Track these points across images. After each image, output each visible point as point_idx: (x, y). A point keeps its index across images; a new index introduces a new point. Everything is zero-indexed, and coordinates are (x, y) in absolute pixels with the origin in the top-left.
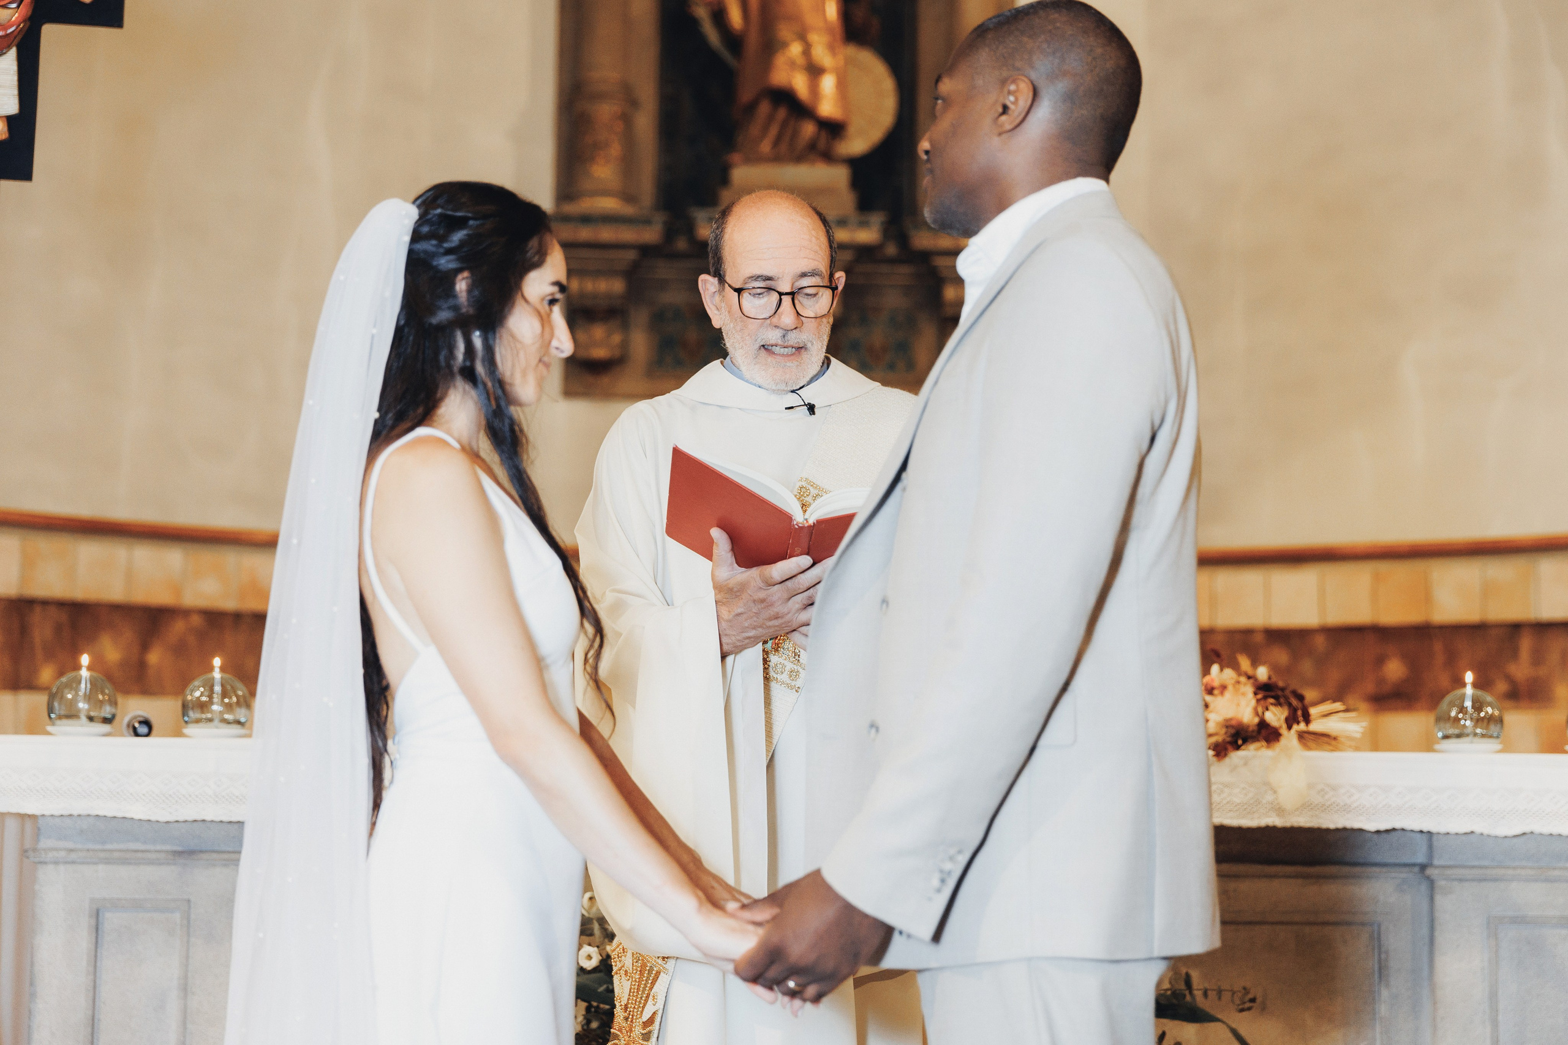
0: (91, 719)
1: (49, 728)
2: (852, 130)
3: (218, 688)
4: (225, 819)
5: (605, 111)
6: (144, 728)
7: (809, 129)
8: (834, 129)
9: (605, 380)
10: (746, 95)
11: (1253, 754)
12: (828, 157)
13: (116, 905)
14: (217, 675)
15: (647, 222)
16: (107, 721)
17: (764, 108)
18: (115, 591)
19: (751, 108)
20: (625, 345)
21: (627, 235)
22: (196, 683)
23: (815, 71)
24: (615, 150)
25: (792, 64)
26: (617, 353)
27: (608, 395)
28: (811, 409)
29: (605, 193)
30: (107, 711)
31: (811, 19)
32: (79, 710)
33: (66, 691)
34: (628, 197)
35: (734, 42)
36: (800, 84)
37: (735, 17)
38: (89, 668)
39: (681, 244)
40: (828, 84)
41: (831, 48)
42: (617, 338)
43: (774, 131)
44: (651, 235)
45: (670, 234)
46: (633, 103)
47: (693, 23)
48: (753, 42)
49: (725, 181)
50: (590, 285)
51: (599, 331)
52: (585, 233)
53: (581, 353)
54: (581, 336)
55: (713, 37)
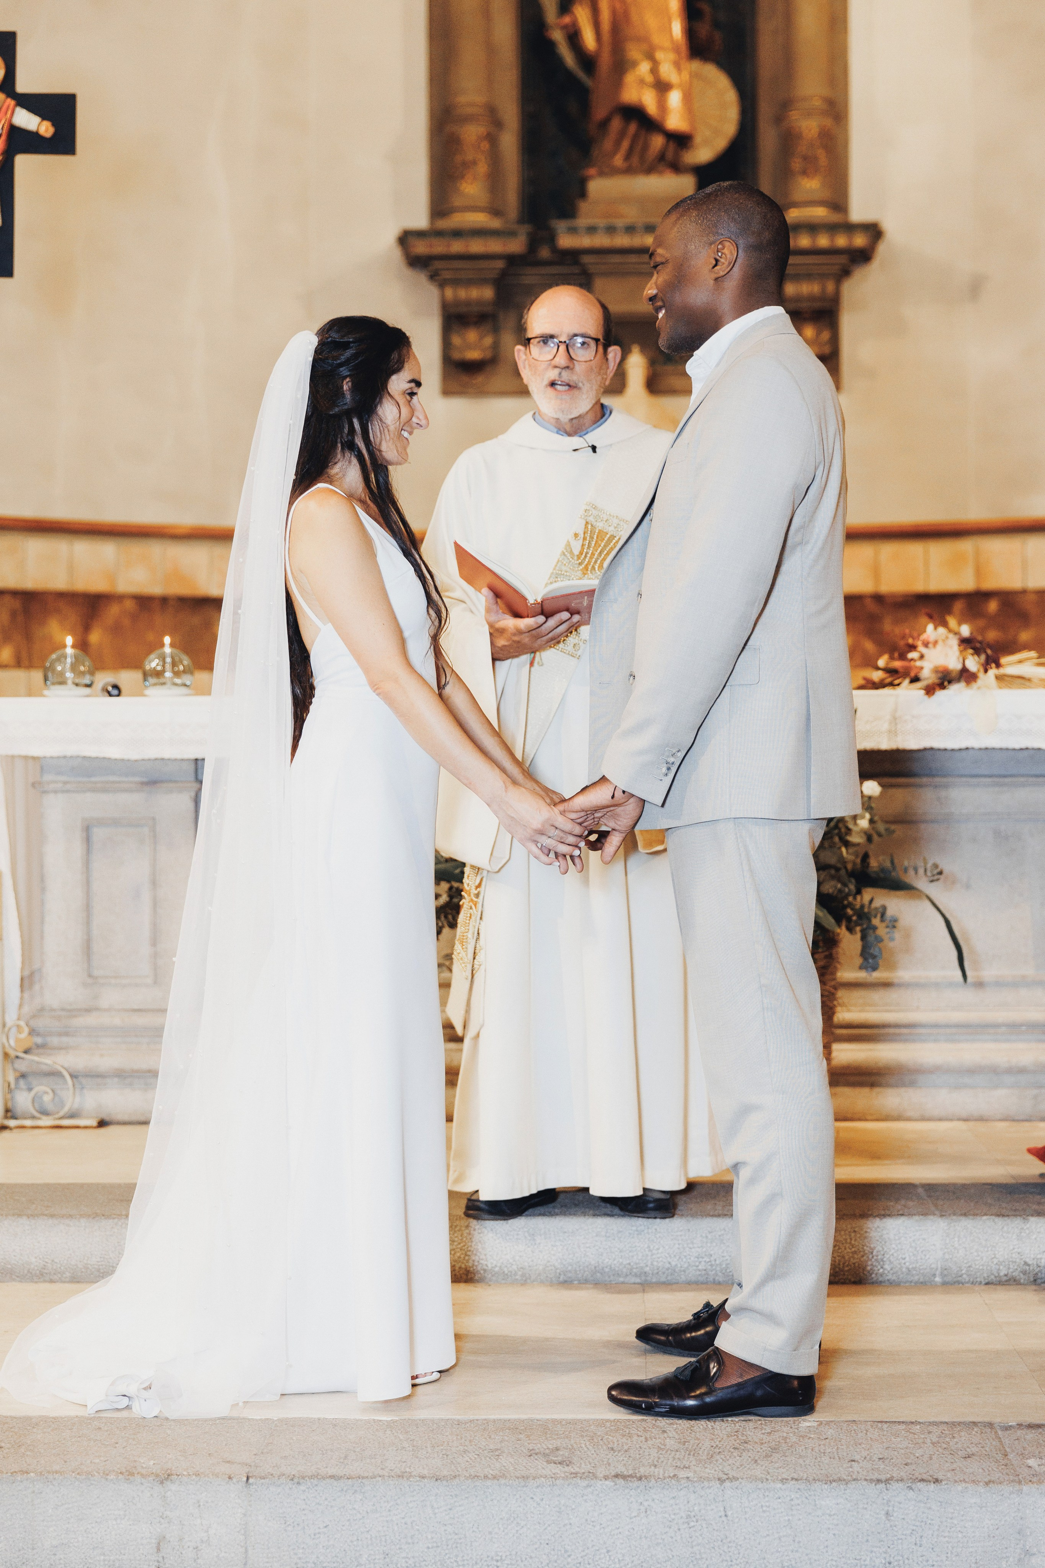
0: (77, 685)
1: (46, 692)
2: (698, 139)
3: (169, 660)
4: (179, 757)
5: (472, 133)
6: (115, 690)
7: (658, 142)
8: (682, 140)
9: (480, 379)
10: (600, 112)
11: (956, 690)
12: (676, 167)
13: (101, 822)
14: (168, 650)
15: (512, 234)
16: (89, 686)
17: (616, 124)
18: (59, 582)
19: (604, 124)
20: (496, 346)
21: (495, 246)
22: (152, 656)
23: (662, 87)
24: (482, 168)
25: (642, 82)
26: (488, 354)
27: (482, 393)
28: (594, 448)
29: (472, 209)
30: (87, 680)
31: (657, 39)
32: (66, 679)
33: (57, 664)
34: (496, 212)
35: (588, 62)
36: (649, 101)
37: (589, 40)
38: (73, 646)
39: (545, 253)
40: (675, 98)
41: (677, 65)
42: (488, 341)
43: (626, 144)
44: (516, 246)
45: (533, 244)
46: (497, 124)
47: (551, 45)
48: (605, 62)
49: (583, 194)
50: (463, 294)
51: (472, 335)
52: (457, 247)
53: (456, 355)
54: (456, 340)
55: (569, 58)
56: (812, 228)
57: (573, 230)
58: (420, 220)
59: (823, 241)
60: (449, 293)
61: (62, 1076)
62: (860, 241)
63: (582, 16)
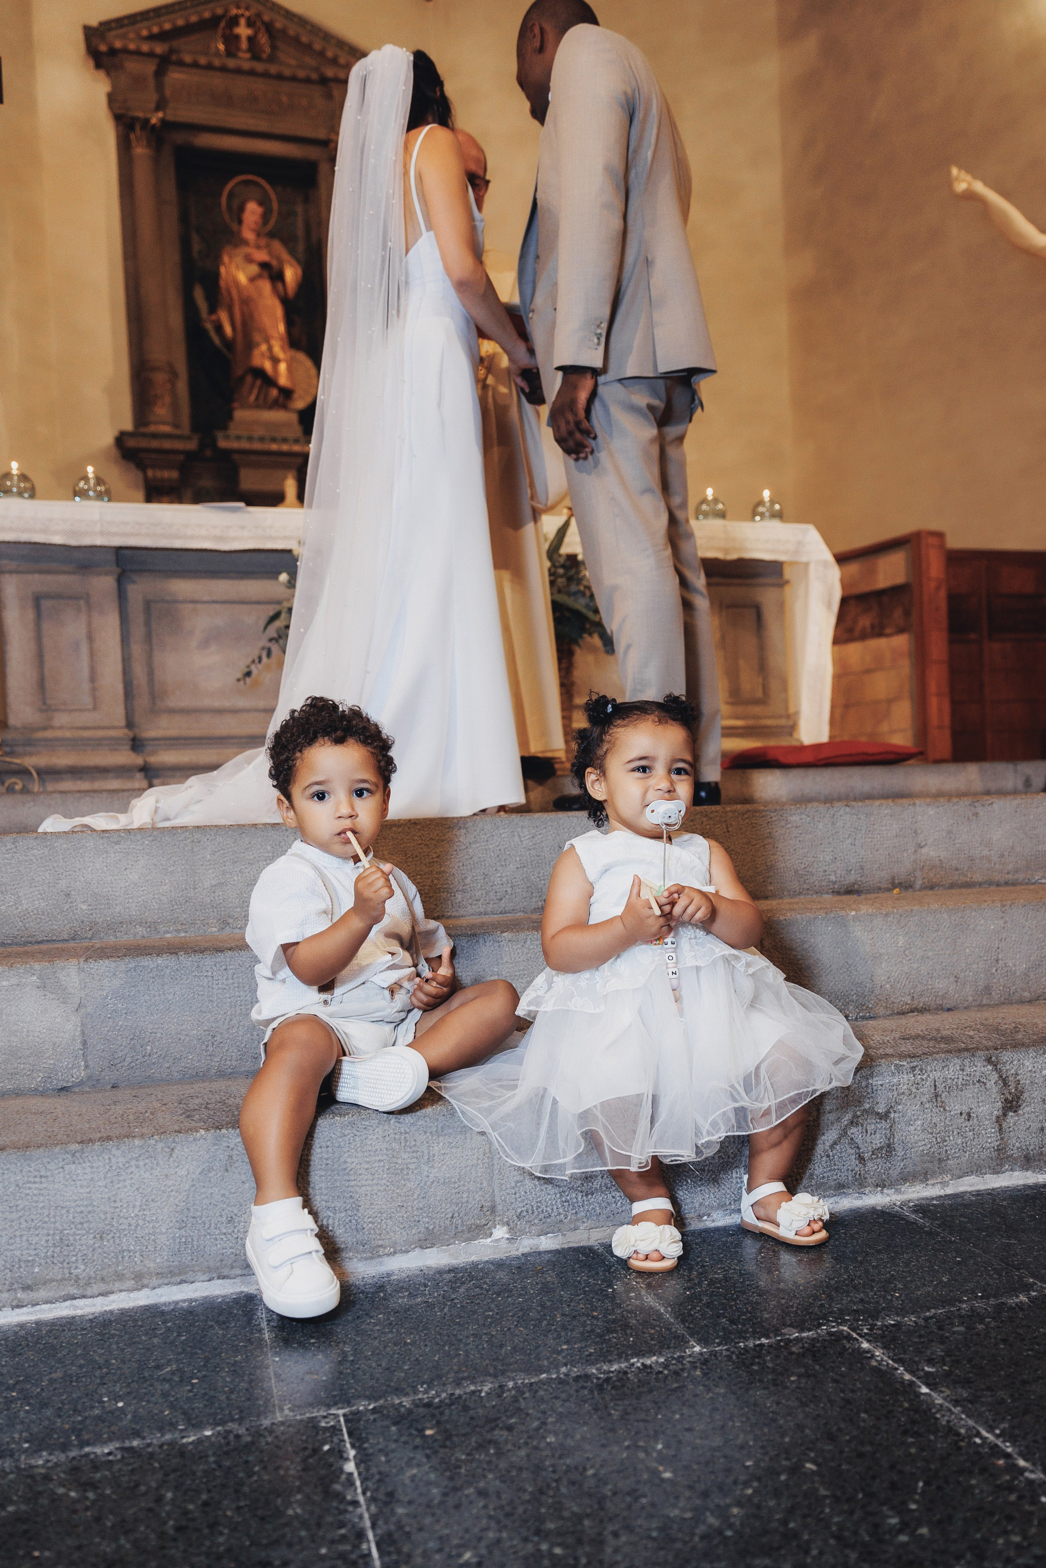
3: (92, 482)
5: (160, 377)
7: (274, 392)
8: (287, 393)
10: (239, 372)
12: (286, 406)
15: (189, 438)
17: (249, 379)
19: (242, 379)
21: (178, 445)
23: (275, 361)
24: (167, 399)
25: (263, 355)
29: (163, 423)
31: (271, 332)
32: (14, 493)
34: (176, 426)
35: (229, 344)
36: (268, 366)
37: (228, 330)
39: (208, 453)
40: (283, 367)
41: (282, 348)
43: (255, 392)
44: (192, 445)
45: (202, 445)
46: (174, 374)
47: (205, 332)
48: (240, 343)
49: (230, 417)
50: (158, 474)
52: (155, 444)
55: (216, 340)
57: (227, 437)
58: (128, 425)
60: (150, 473)
61: (31, 773)
63: (224, 316)
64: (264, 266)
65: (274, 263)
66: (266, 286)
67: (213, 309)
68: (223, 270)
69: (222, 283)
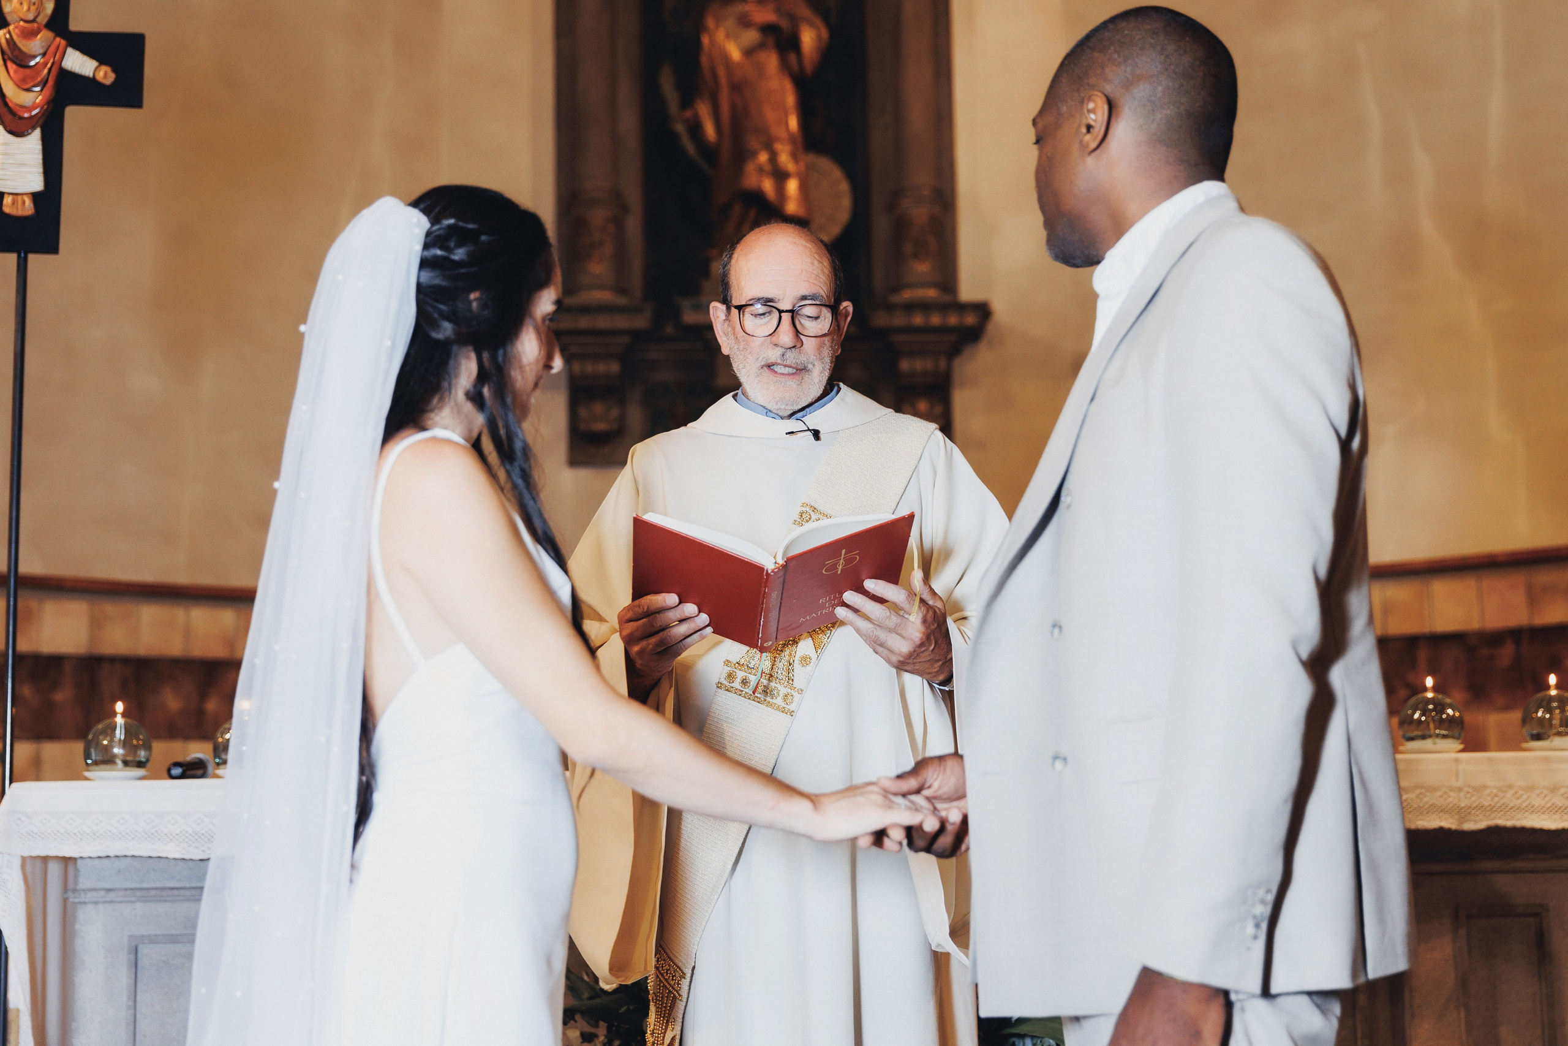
0: (126, 763)
1: (87, 774)
5: (598, 216)
6: (179, 770)
9: (606, 449)
10: (721, 197)
13: (152, 939)
15: (638, 311)
17: (737, 209)
19: (726, 210)
20: (622, 418)
21: (621, 322)
22: (225, 727)
23: (780, 177)
24: (608, 249)
25: (761, 170)
26: (613, 428)
27: (609, 463)
28: (816, 434)
29: (601, 287)
30: (141, 756)
31: (776, 130)
32: (115, 756)
33: (101, 737)
34: (621, 289)
35: (709, 152)
36: (768, 186)
37: (710, 132)
38: (124, 716)
39: (669, 330)
40: (792, 186)
41: (794, 156)
42: (615, 413)
43: (746, 228)
44: (641, 322)
45: (658, 321)
46: (624, 208)
47: (675, 136)
48: (726, 153)
49: (705, 274)
50: (590, 368)
51: (599, 408)
52: (584, 322)
53: (583, 427)
54: (583, 412)
55: (690, 148)
56: (925, 307)
57: (697, 307)
59: (936, 320)
60: (577, 367)
62: (970, 320)
63: (703, 110)
64: (768, 30)
65: (784, 24)
66: (771, 61)
67: (687, 102)
68: (705, 40)
69: (704, 60)
